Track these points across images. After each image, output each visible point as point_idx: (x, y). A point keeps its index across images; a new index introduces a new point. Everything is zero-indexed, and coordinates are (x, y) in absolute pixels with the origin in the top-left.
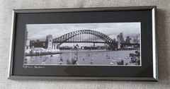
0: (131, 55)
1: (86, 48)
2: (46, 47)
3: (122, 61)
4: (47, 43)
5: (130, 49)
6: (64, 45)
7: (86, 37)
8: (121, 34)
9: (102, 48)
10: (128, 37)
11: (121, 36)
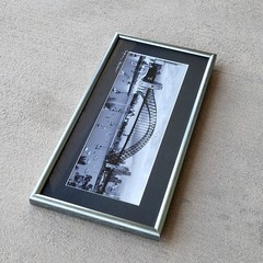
0: (89, 178)
1: (125, 124)
2: (145, 79)
3: (84, 164)
4: (152, 82)
5: (99, 178)
6: (140, 100)
7: (143, 128)
8: (130, 174)
9: (116, 144)
10: (120, 181)
11: (126, 172)
